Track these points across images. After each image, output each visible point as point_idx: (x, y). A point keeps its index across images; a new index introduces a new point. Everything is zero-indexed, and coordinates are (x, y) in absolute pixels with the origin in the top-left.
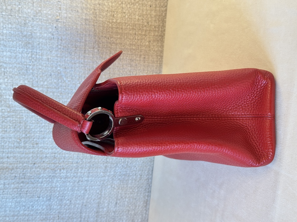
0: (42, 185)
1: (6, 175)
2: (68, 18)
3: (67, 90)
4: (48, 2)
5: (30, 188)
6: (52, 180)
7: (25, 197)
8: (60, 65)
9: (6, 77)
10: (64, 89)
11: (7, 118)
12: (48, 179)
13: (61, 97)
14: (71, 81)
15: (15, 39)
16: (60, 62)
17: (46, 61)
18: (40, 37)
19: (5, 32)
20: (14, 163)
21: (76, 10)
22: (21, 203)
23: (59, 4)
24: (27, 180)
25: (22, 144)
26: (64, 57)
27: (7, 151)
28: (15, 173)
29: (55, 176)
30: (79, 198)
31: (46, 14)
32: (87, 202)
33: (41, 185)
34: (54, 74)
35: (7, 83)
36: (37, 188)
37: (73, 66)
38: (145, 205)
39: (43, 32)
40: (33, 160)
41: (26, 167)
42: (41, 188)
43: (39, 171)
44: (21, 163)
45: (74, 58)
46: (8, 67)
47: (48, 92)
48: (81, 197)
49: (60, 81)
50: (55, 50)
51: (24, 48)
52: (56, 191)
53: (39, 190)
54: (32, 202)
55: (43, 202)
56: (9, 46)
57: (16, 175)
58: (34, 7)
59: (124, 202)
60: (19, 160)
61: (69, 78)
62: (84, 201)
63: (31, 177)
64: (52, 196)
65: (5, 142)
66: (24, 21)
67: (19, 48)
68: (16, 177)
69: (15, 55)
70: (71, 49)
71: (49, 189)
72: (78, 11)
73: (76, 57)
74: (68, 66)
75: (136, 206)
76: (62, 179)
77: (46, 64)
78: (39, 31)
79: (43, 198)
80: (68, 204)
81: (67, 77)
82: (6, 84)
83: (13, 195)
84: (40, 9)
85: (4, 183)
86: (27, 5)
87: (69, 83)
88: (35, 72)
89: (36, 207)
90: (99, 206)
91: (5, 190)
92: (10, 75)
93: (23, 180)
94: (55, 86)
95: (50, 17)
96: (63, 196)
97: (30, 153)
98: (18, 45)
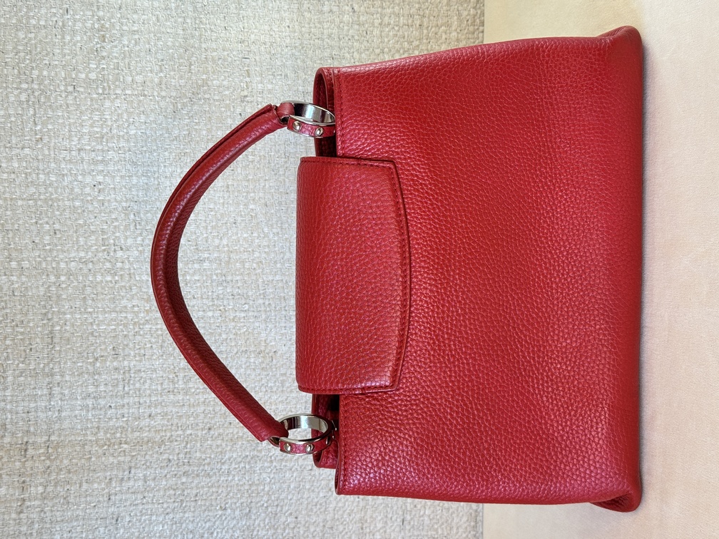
0: (230, 478)
1: (147, 457)
2: (265, 92)
3: (272, 255)
4: (220, 61)
5: (203, 487)
6: (251, 467)
7: (192, 509)
8: (254, 200)
9: (138, 232)
10: (265, 252)
11: (144, 324)
12: (242, 465)
13: (259, 271)
14: (280, 233)
15: (155, 148)
16: (254, 192)
17: (223, 191)
18: (208, 139)
19: (132, 132)
20: (164, 428)
21: (283, 74)
22: (184, 525)
23: (245, 64)
24: (196, 469)
25: (181, 385)
26: (261, 181)
27: (148, 402)
28: (168, 451)
29: (258, 457)
30: (315, 510)
31: (219, 87)
32: (333, 519)
33: (226, 481)
34: (242, 220)
35: (142, 246)
36: (219, 487)
37: (283, 199)
38: (473, 524)
39: (214, 128)
40: (206, 421)
41: (190, 437)
42: (227, 486)
43: (221, 445)
44: (180, 429)
45: (284, 181)
46: (142, 212)
47: (232, 261)
48: (318, 507)
49: (255, 234)
50: (241, 165)
51: (176, 166)
52: (262, 494)
53: (222, 491)
54: (209, 520)
55: (235, 522)
56: (143, 163)
57: (171, 457)
58: (192, 73)
59: (420, 517)
60: (175, 421)
61: (275, 227)
62: (328, 518)
63: (204, 460)
64: (253, 504)
65: (142, 381)
66: (172, 107)
67: (165, 166)
68: (169, 460)
69: (156, 183)
70: (276, 162)
71: (247, 487)
72: (286, 76)
73: (288, 178)
74: (272, 201)
75: (451, 528)
76: (274, 464)
77: (224, 197)
78: (206, 125)
79: (234, 510)
80: (292, 526)
81: (272, 225)
82: (141, 248)
83: (165, 505)
84: (204, 77)
85: (145, 476)
86: (176, 69)
87: (276, 239)
88: (200, 218)
89: (217, 533)
90: (362, 529)
91: (146, 494)
92: (147, 228)
93: (187, 468)
94: (246, 246)
95: (227, 93)
96: (277, 506)
97: (198, 404)
98: (161, 160)
